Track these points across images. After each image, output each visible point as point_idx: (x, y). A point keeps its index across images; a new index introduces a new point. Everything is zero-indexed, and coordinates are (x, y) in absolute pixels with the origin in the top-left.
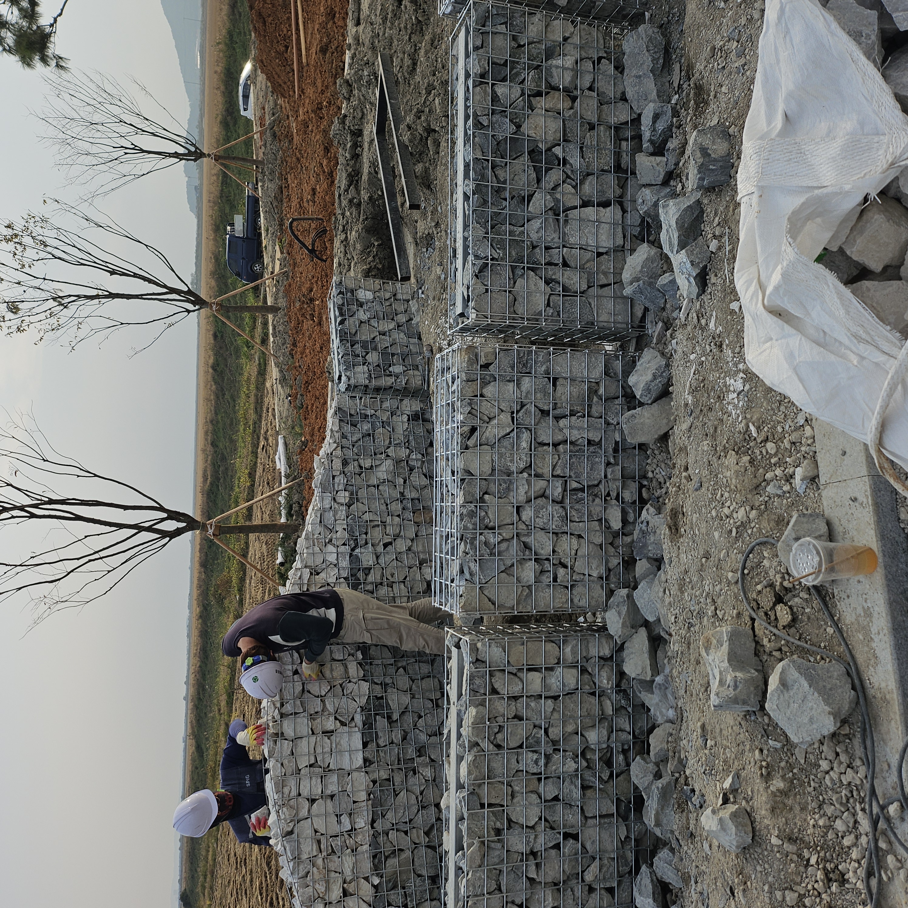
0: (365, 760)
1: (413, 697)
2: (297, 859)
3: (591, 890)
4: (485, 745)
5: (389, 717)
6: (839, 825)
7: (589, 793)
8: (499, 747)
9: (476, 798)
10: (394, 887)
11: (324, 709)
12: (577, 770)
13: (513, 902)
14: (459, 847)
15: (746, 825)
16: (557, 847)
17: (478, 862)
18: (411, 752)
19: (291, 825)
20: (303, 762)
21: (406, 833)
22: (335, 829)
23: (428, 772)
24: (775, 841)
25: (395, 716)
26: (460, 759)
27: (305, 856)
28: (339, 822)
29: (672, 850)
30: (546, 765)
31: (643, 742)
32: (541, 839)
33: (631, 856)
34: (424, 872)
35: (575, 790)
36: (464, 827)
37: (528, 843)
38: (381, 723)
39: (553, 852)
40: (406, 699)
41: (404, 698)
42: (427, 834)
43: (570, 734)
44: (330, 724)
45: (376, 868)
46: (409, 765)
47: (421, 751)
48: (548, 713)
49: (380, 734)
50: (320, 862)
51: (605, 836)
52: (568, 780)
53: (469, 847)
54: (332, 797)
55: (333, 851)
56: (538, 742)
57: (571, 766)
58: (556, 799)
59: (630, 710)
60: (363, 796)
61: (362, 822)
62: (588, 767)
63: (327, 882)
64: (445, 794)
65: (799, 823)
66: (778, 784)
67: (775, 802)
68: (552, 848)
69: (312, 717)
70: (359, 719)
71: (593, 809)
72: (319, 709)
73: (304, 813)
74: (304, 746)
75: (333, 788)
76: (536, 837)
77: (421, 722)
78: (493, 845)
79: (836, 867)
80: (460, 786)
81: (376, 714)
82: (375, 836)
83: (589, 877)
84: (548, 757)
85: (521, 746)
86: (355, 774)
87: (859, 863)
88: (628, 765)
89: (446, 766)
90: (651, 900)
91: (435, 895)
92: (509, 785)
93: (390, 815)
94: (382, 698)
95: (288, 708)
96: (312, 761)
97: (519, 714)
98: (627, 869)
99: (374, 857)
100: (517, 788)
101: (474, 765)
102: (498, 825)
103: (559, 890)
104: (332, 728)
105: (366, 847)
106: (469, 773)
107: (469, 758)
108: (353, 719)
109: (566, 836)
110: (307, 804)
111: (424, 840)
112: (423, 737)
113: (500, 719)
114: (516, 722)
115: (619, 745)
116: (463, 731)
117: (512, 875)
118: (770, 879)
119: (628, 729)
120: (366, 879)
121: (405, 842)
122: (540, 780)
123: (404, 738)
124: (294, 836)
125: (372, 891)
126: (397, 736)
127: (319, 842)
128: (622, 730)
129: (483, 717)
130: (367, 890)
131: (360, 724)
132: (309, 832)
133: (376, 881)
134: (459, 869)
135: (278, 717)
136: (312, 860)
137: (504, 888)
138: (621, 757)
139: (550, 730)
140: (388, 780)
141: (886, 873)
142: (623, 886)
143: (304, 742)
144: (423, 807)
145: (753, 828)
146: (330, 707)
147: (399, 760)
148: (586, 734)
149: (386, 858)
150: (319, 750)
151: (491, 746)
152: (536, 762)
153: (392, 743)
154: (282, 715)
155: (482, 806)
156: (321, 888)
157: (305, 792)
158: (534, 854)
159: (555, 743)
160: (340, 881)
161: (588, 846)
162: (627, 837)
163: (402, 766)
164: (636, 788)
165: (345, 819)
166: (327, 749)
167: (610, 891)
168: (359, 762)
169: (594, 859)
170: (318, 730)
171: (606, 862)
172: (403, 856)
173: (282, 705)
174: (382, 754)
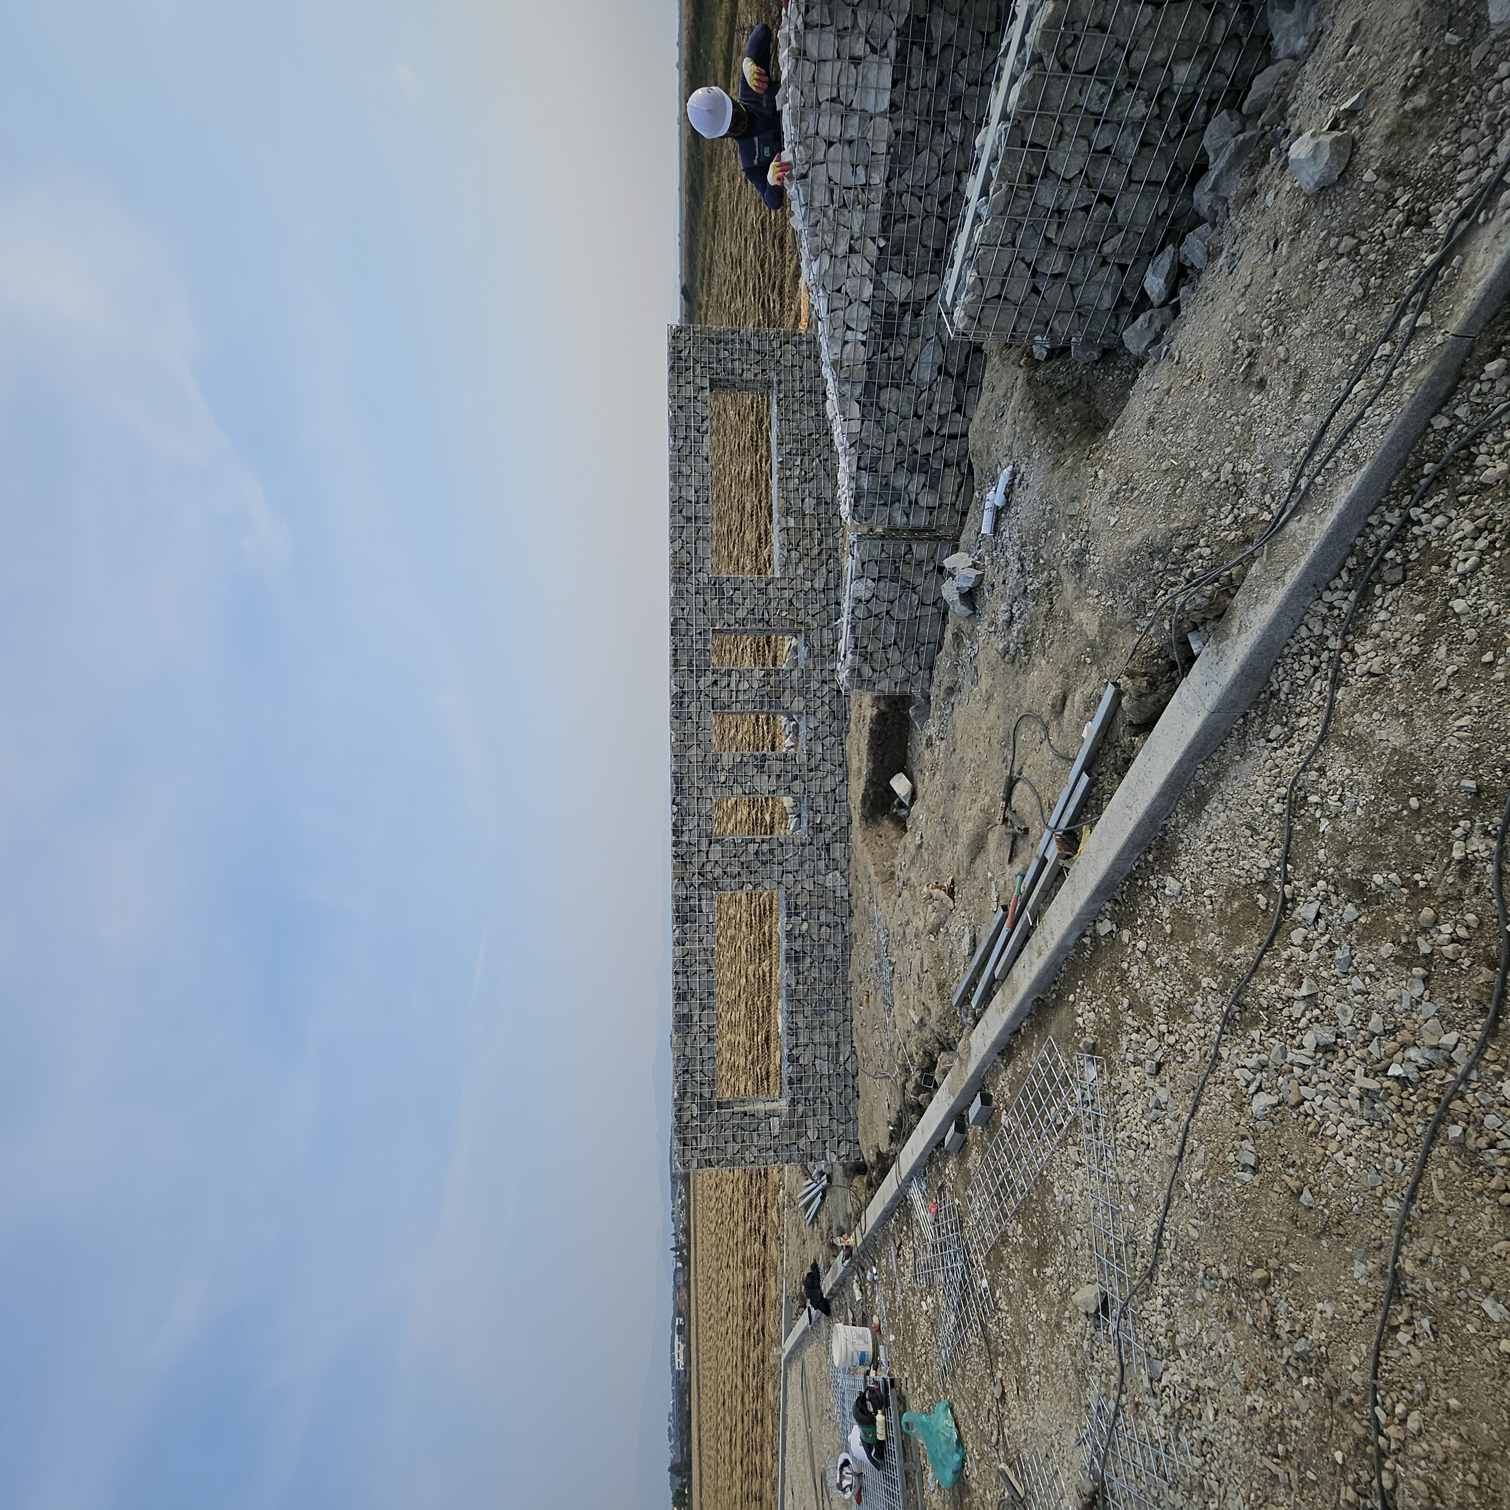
0: (892, 104)
1: (961, 26)
2: (808, 205)
3: (1104, 263)
4: (1050, 62)
5: (928, 51)
6: (1468, 154)
7: (1146, 151)
8: (1065, 68)
9: (1019, 132)
10: (898, 253)
11: (855, 24)
12: (1144, 117)
13: (1023, 260)
14: (984, 192)
15: (1344, 155)
16: (1087, 209)
17: (1001, 209)
18: (945, 103)
19: (806, 167)
20: (825, 94)
21: (920, 199)
22: (850, 180)
23: (957, 132)
24: (1368, 176)
25: (936, 50)
26: (1014, 79)
27: (816, 204)
28: (854, 173)
29: (1214, 225)
30: (1112, 103)
31: (1239, 92)
32: (1073, 198)
33: (1160, 234)
34: (931, 244)
35: (1131, 144)
36: (995, 172)
37: (1059, 197)
38: (918, 57)
39: (1081, 214)
40: (953, 27)
41: (950, 24)
42: (941, 204)
43: (1156, 65)
44: (860, 48)
45: (884, 230)
46: (939, 119)
47: (955, 104)
48: (1141, 27)
49: (914, 72)
50: (830, 213)
51: (1143, 206)
52: (1129, 129)
53: (995, 192)
54: (850, 143)
55: (845, 205)
56: (1113, 70)
57: (1141, 109)
58: (1107, 151)
59: (1245, 40)
60: (883, 147)
61: (877, 179)
62: (1158, 117)
63: (836, 235)
64: (983, 130)
65: (1414, 153)
66: (1420, 100)
67: (1400, 125)
68: (1081, 209)
69: (841, 34)
70: (892, 45)
71: (1144, 173)
72: (849, 24)
73: (820, 156)
74: (828, 72)
75: (852, 132)
76: (1070, 191)
77: (964, 63)
78: (1021, 193)
79: (1427, 208)
80: (1004, 117)
81: (913, 43)
82: (889, 196)
83: (1107, 249)
84: (1117, 93)
85: (1090, 72)
86: (878, 120)
87: (1460, 204)
88: (1207, 121)
89: (993, 93)
90: (1162, 281)
91: (935, 269)
92: (1061, 123)
93: (908, 176)
94: (923, 20)
95: (815, 16)
96: (835, 95)
97: (1105, 22)
98: (1150, 249)
99: (884, 218)
100: (1068, 129)
101: (1029, 89)
102: (1034, 170)
103: (1072, 256)
104: (861, 53)
105: (878, 206)
106: (1021, 98)
107: (1025, 77)
108: (885, 46)
109: (1102, 198)
110: (824, 146)
111: (937, 209)
112: (962, 85)
113: (1079, 25)
114: (1097, 33)
115: (1209, 90)
116: (1029, 39)
117: (1031, 231)
118: (1334, 224)
119: (1228, 70)
120: (873, 239)
121: (918, 208)
122: (1097, 123)
123: (939, 83)
124: (809, 180)
125: (876, 252)
126: (933, 78)
127: (832, 192)
128: (1219, 71)
129: (1061, 17)
130: (872, 250)
131: (893, 55)
132: (823, 178)
133: (882, 243)
134: (978, 217)
135: (801, 27)
136: (823, 209)
137: (1018, 243)
138: (1204, 109)
139: (1134, 55)
140: (913, 134)
141: (1487, 214)
142: (1139, 266)
143: (829, 65)
144: (944, 174)
145: (1350, 162)
146: (862, 25)
147: (929, 111)
148: (1175, 69)
149: (896, 222)
150: (843, 81)
151: (1057, 64)
152: (1101, 98)
153: (925, 86)
154: (806, 25)
155: (1023, 145)
156: (829, 240)
157: (823, 132)
158: (1060, 212)
159: (1133, 74)
160: (848, 237)
161: (1120, 216)
162: (1165, 213)
163: (931, 119)
164: (1204, 153)
165: (861, 171)
166: (852, 82)
167: (1123, 268)
168: (885, 105)
169: (1121, 230)
170: (845, 54)
171: (1131, 236)
172: (913, 223)
173: (807, 11)
174: (911, 100)
